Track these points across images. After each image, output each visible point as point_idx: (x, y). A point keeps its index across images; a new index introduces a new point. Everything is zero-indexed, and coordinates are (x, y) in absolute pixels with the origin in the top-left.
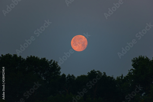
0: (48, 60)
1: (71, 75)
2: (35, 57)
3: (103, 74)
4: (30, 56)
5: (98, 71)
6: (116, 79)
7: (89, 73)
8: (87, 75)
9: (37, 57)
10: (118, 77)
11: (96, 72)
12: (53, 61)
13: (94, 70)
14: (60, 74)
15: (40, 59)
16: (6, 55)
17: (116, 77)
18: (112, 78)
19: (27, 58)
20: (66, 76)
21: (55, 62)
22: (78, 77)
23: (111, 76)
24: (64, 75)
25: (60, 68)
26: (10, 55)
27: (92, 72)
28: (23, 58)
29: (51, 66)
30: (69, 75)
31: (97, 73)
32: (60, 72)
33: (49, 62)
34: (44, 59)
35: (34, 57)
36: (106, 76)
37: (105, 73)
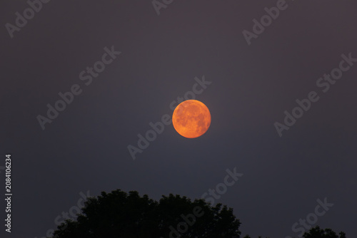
0: (210, 204)
2: (181, 197)
3: (340, 236)
4: (168, 196)
5: (327, 230)
7: (305, 234)
9: (185, 197)
11: (323, 231)
12: (222, 207)
13: (318, 228)
14: (239, 237)
15: (192, 201)
16: (113, 192)
19: (161, 201)
21: (228, 209)
25: (238, 224)
26: (123, 192)
27: (313, 231)
28: (151, 200)
29: (216, 217)
31: (325, 233)
32: (240, 233)
33: (213, 208)
34: (202, 202)
35: (178, 196)
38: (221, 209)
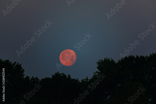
0: (11, 62)
1: (35, 78)
3: (68, 76)
5: (62, 74)
6: (80, 82)
7: (53, 75)
8: (52, 77)
10: (83, 80)
11: (60, 74)
12: (16, 63)
13: (58, 73)
14: (24, 76)
17: (81, 80)
18: (77, 80)
20: (30, 79)
21: (19, 64)
22: (42, 79)
23: (76, 79)
24: (28, 78)
25: (23, 71)
27: (56, 74)
29: (14, 68)
30: (33, 77)
31: (62, 75)
32: (24, 75)
33: (12, 64)
34: (8, 61)
36: (71, 78)
37: (69, 76)
38: (16, 64)
